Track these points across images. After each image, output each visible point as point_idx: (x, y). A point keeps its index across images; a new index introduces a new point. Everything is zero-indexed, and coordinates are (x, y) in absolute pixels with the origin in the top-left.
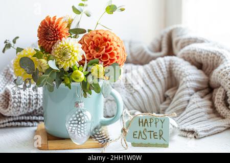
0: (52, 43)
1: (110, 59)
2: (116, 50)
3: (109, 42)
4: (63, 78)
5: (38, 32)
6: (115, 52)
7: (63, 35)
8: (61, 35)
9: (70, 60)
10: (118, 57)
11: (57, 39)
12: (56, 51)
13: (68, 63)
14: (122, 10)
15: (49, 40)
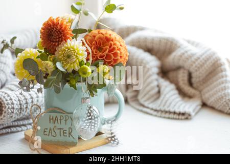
0: (57, 44)
1: (114, 59)
2: (119, 49)
3: (111, 42)
4: (68, 79)
5: (41, 33)
6: (118, 52)
7: (68, 36)
8: (66, 37)
9: (74, 63)
10: (121, 57)
11: (62, 41)
12: (60, 52)
13: (72, 65)
14: (122, 9)
15: (54, 42)
